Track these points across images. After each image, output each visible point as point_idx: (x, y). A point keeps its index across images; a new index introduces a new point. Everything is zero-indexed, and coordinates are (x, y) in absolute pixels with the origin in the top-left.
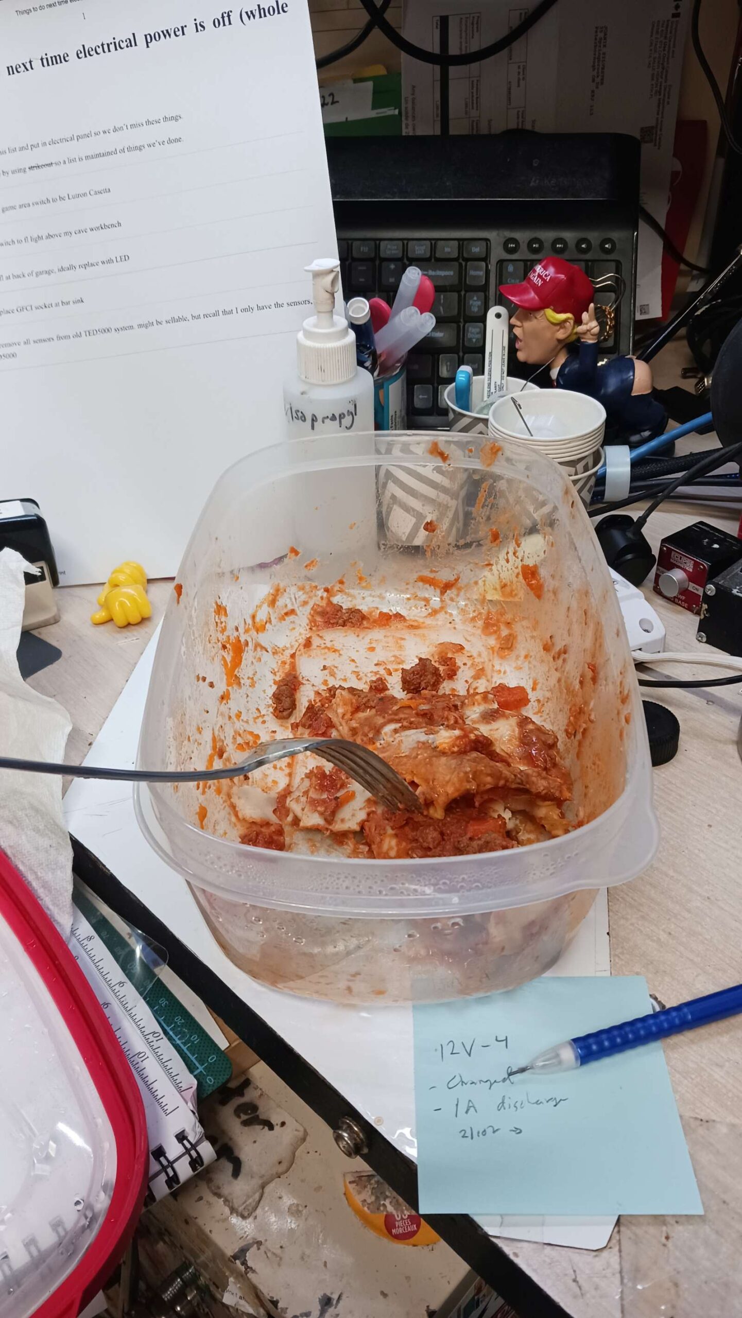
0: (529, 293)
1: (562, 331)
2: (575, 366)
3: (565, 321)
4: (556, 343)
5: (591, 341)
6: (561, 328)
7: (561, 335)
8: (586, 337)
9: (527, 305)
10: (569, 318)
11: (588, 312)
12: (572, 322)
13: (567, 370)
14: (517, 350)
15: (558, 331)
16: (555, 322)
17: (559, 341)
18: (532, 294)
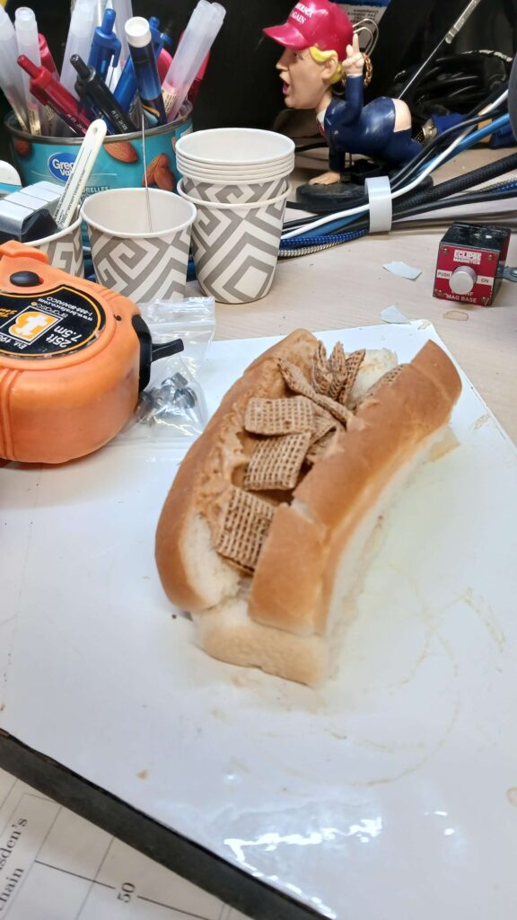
0: (294, 32)
1: (327, 70)
2: (342, 104)
3: (330, 59)
4: (321, 83)
5: (357, 74)
6: (326, 67)
7: (326, 74)
8: (350, 70)
9: (292, 44)
10: (333, 56)
11: (352, 45)
12: (336, 59)
13: (333, 111)
14: (284, 96)
15: (323, 70)
16: (322, 60)
17: (325, 81)
18: (298, 34)
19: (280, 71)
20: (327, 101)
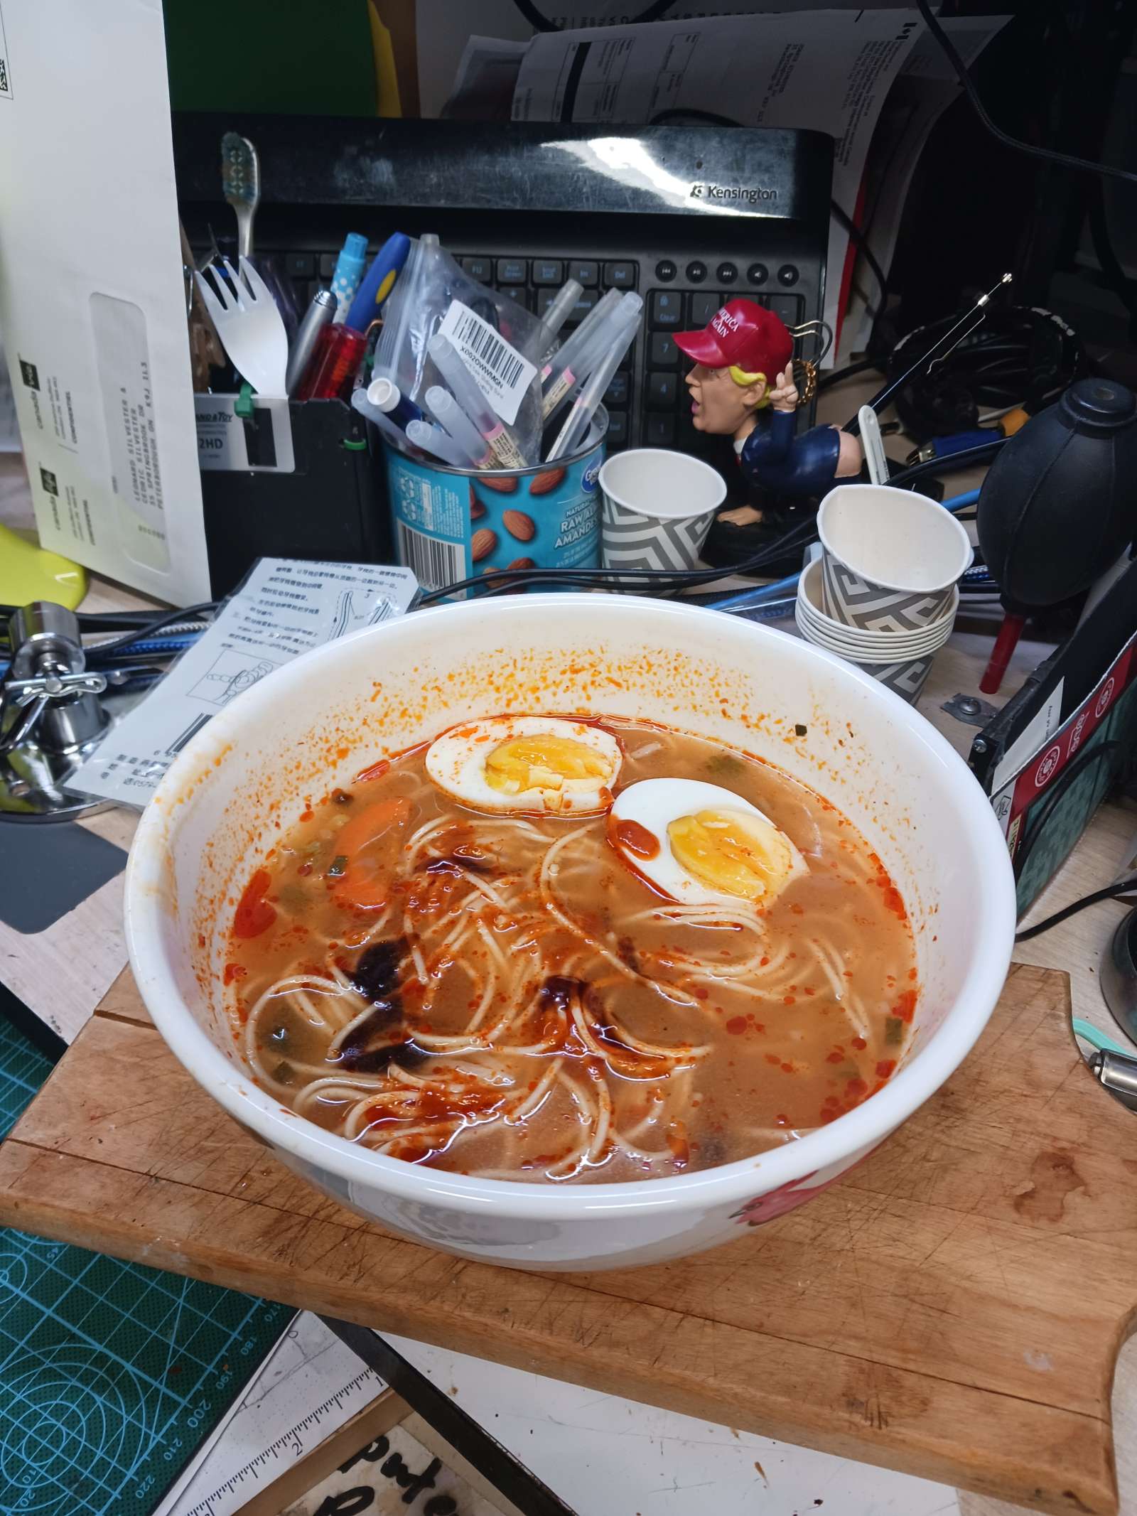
5: (787, 410)
7: (750, 399)
10: (760, 379)
11: (784, 373)
14: (692, 415)
15: (746, 394)
16: (742, 383)
17: (747, 407)
18: (714, 347)
19: (690, 386)
20: (748, 429)
